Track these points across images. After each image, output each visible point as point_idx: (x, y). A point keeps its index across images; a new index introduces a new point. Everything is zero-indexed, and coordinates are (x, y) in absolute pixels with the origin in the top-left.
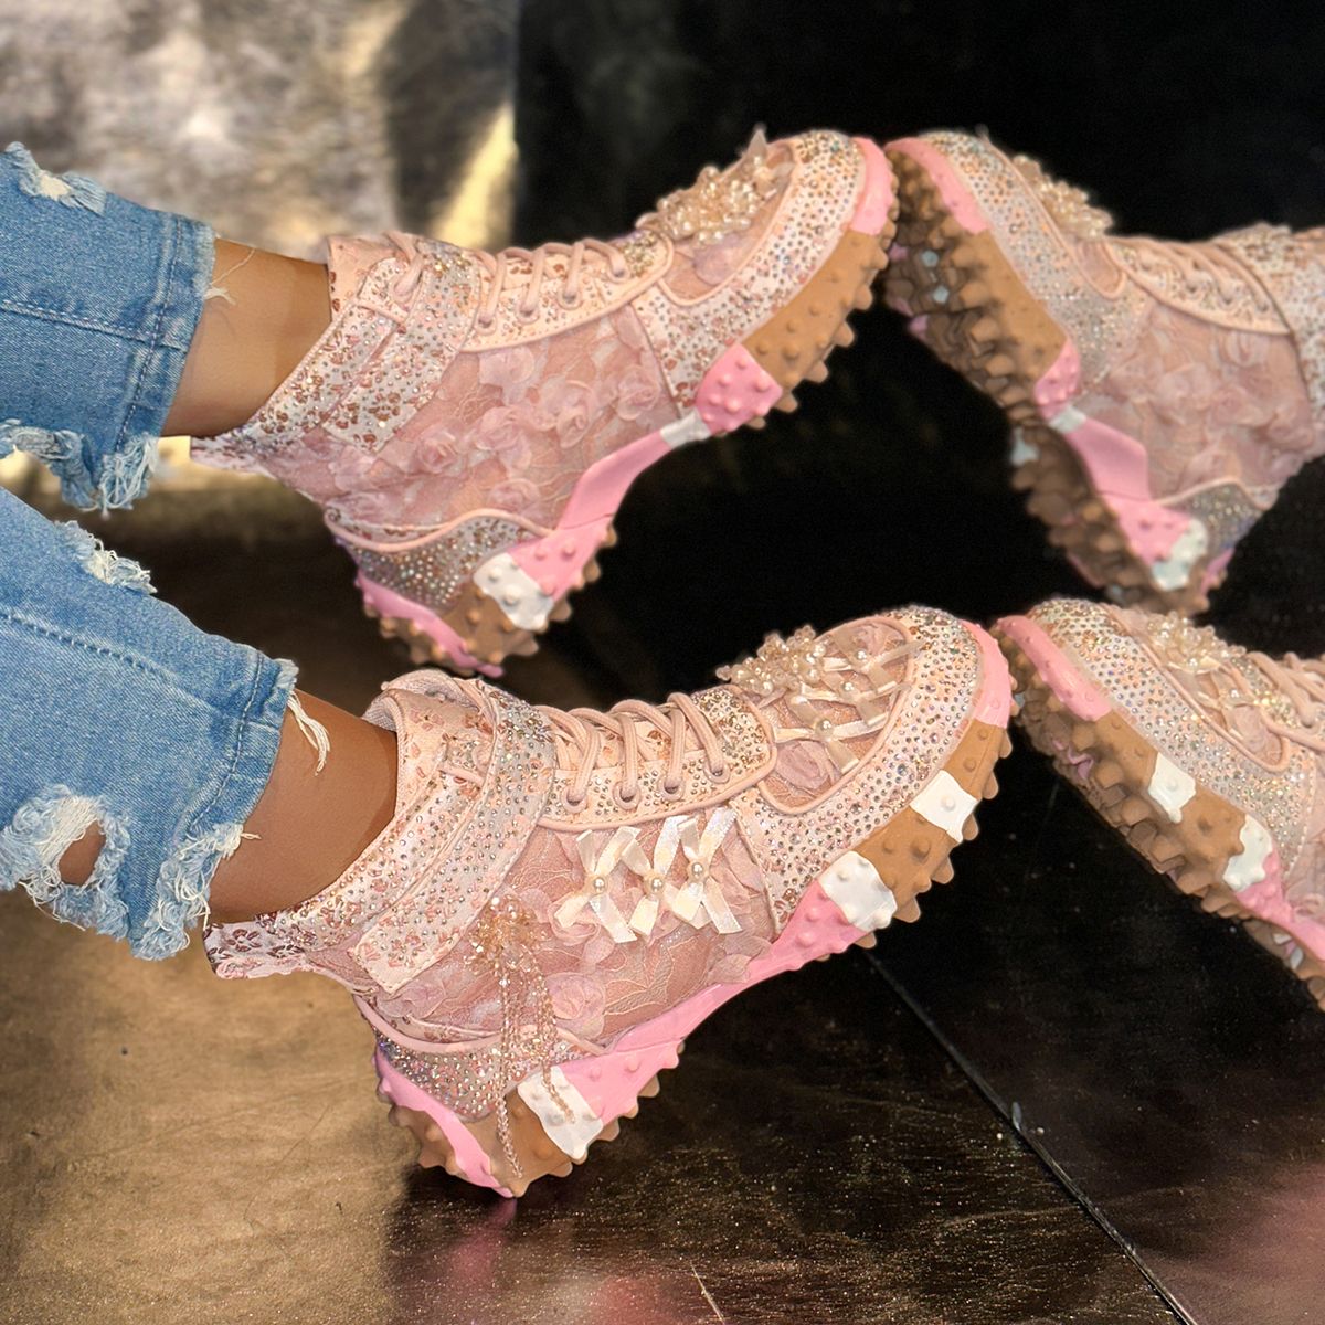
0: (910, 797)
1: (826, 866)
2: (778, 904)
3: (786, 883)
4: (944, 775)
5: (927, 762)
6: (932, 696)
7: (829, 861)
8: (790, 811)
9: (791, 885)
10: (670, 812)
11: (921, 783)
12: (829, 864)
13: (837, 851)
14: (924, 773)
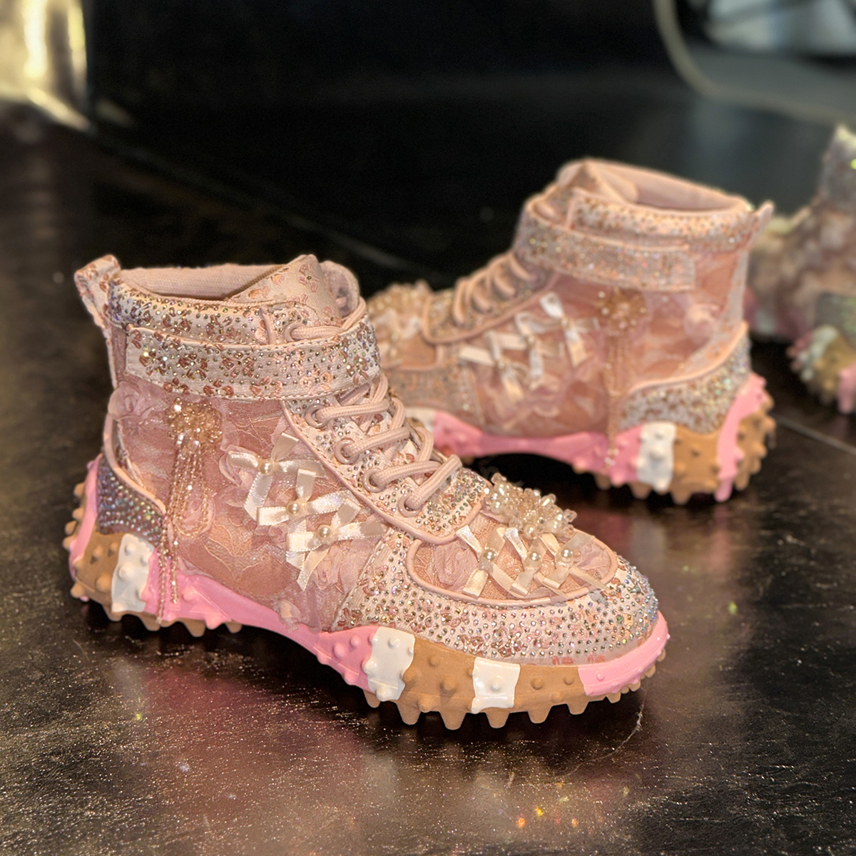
0: (481, 654)
1: (392, 625)
2: (346, 611)
3: (362, 606)
4: (517, 668)
5: (516, 649)
6: (568, 621)
7: (398, 626)
8: (411, 572)
9: (363, 611)
10: (355, 490)
11: (498, 655)
12: (395, 627)
13: (407, 627)
14: (506, 653)
